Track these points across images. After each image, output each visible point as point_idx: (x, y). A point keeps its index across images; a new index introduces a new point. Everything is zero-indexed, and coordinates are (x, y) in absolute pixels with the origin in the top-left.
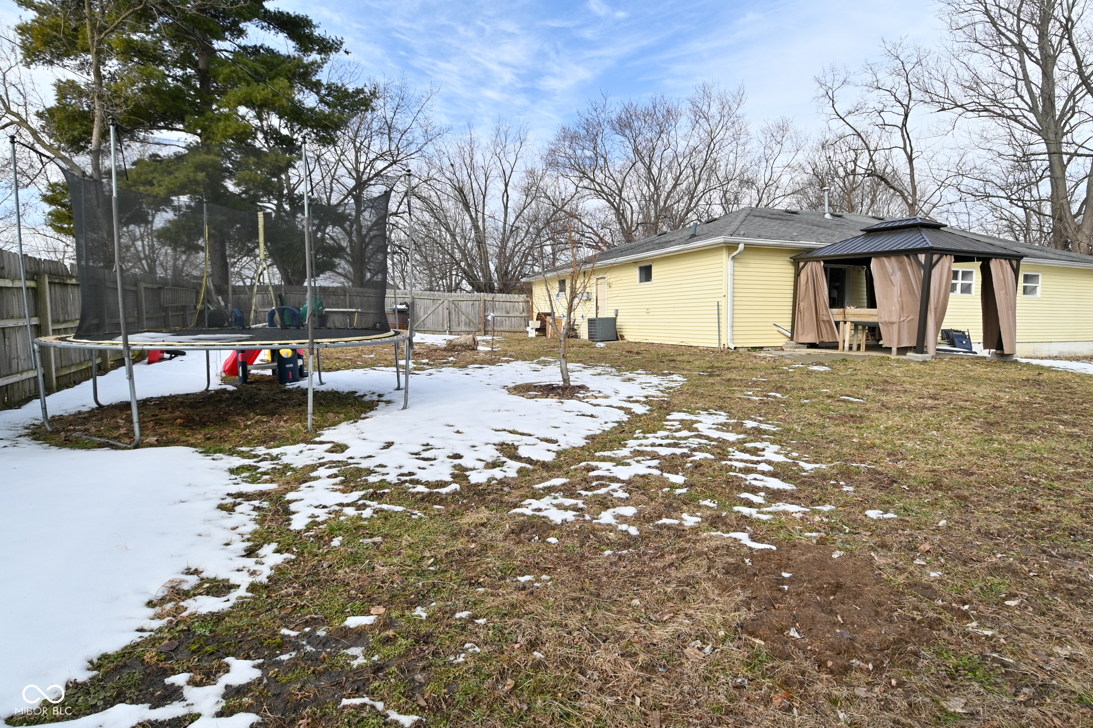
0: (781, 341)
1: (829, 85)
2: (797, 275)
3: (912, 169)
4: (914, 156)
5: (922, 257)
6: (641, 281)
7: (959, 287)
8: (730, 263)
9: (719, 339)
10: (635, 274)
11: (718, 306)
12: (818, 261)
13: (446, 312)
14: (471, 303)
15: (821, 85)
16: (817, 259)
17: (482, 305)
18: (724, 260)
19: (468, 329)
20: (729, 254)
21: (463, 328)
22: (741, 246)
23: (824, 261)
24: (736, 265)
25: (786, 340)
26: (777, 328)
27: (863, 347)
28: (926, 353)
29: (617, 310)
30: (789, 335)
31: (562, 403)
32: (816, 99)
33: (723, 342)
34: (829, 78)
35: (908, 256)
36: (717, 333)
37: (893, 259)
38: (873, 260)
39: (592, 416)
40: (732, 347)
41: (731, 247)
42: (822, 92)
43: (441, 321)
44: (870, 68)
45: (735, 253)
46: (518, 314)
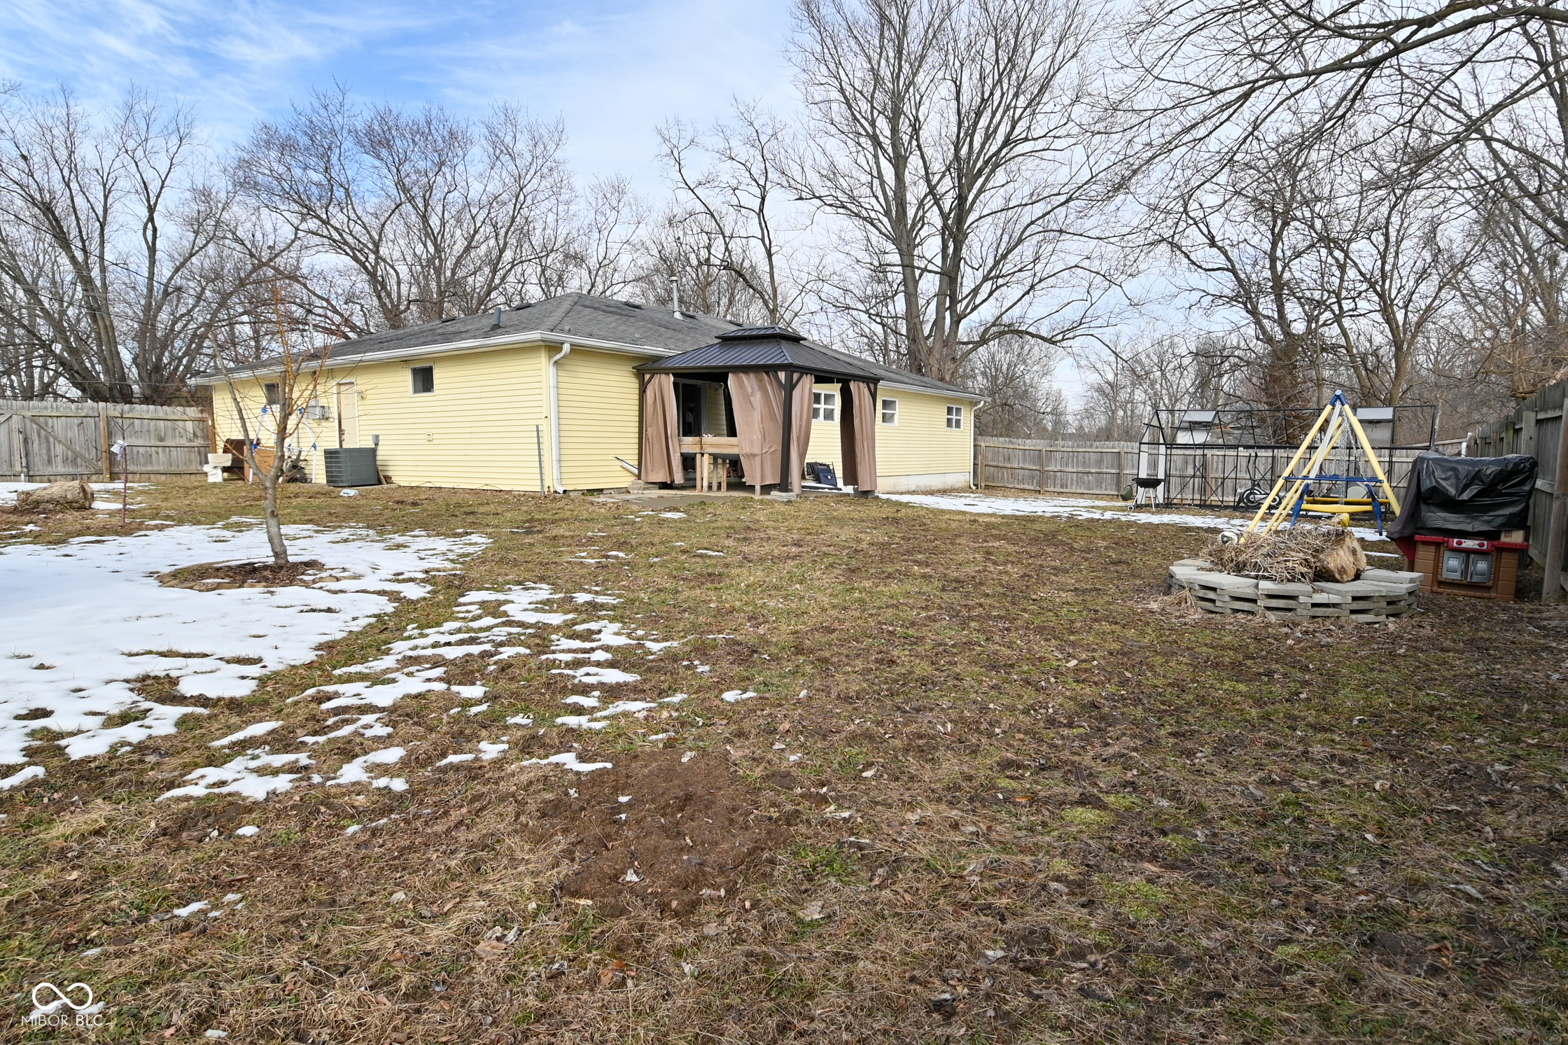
0: (626, 481)
1: (675, 142)
2: (642, 391)
3: (771, 267)
4: (773, 250)
5: (782, 375)
6: (416, 391)
7: (822, 413)
8: (552, 370)
9: (542, 480)
10: (406, 379)
11: (538, 431)
12: (668, 374)
13: (17, 440)
14: (77, 421)
15: (665, 140)
16: (666, 371)
17: (102, 425)
18: (542, 365)
19: (72, 470)
20: (550, 357)
21: (61, 469)
22: (566, 347)
23: (674, 375)
24: (560, 373)
25: (633, 478)
26: (620, 463)
27: (724, 485)
28: (791, 491)
29: (377, 437)
30: (636, 471)
31: (272, 593)
32: (659, 158)
33: (546, 484)
34: (673, 133)
35: (767, 373)
36: (538, 471)
37: (752, 376)
38: (730, 376)
39: (329, 610)
40: (560, 490)
41: (552, 348)
42: (665, 149)
43: (5, 456)
44: (721, 130)
45: (558, 357)
46: (184, 442)
